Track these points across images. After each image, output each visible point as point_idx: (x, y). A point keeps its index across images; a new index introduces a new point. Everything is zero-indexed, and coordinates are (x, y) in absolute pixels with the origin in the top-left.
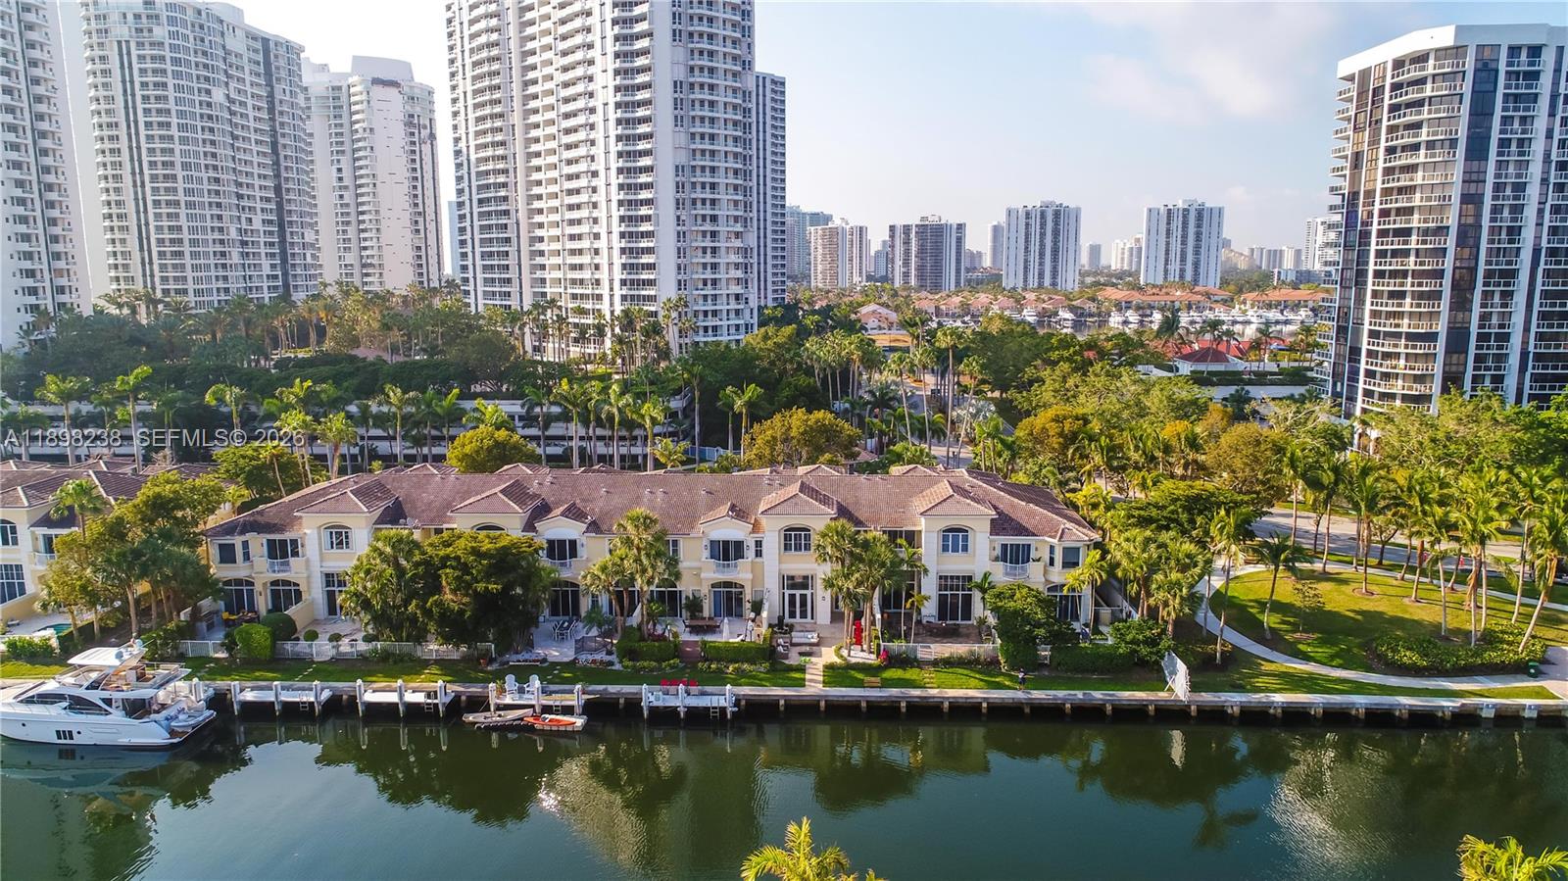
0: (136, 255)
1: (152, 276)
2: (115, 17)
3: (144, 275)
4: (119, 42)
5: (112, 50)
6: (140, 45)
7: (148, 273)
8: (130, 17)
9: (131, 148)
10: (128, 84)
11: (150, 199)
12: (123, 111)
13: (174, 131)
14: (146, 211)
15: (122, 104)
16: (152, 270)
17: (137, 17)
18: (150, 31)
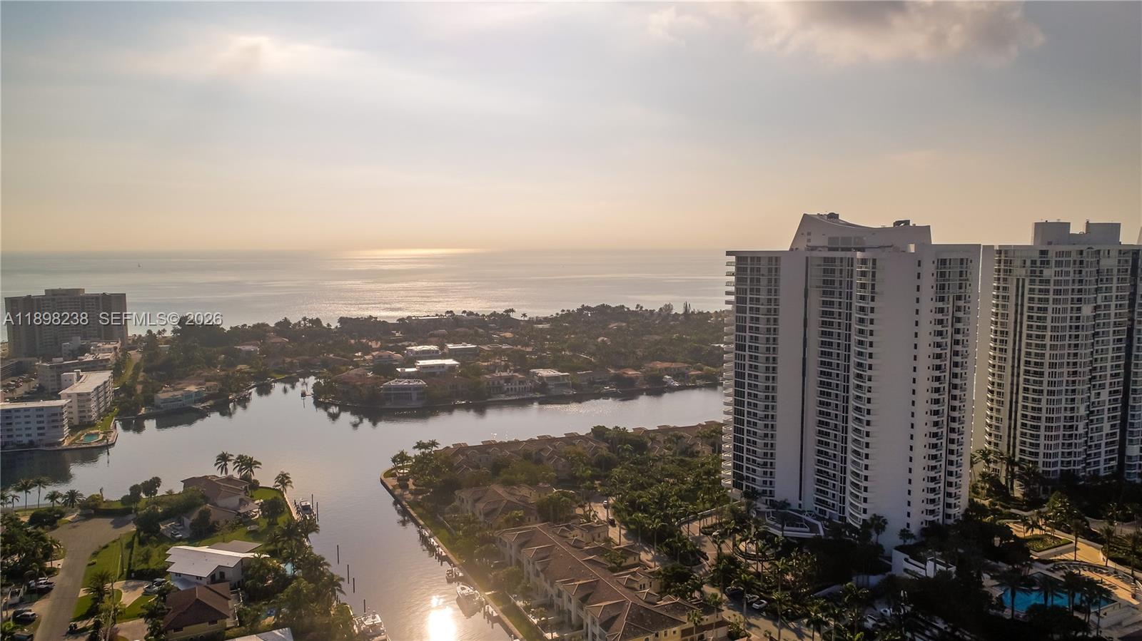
0: (1006, 422)
1: (1015, 438)
2: (1018, 262)
3: (1009, 436)
4: (1018, 280)
5: (1012, 284)
6: (1032, 282)
7: (1012, 435)
8: (1028, 263)
9: (1014, 350)
10: (1019, 307)
11: (1022, 386)
12: (1013, 324)
13: (1048, 342)
14: (1017, 393)
15: (1013, 321)
16: (1015, 434)
17: (1033, 262)
18: (1041, 272)
